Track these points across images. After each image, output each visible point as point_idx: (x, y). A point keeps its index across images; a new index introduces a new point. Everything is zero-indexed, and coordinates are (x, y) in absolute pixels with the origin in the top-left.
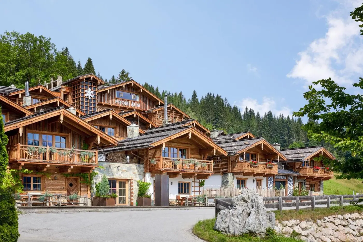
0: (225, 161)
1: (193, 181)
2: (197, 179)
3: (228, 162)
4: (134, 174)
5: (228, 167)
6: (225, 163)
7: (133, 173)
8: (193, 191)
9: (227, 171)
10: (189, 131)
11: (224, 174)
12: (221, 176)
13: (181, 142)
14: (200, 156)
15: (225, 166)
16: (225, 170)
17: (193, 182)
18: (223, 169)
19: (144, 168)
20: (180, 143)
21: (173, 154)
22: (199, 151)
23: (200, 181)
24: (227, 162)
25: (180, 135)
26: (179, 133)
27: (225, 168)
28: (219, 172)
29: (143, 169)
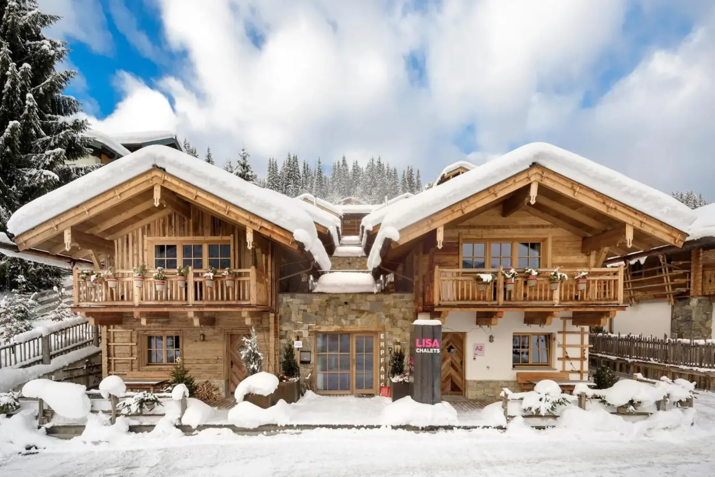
0: (681, 267)
1: (562, 330)
2: (573, 324)
3: (692, 269)
4: (388, 320)
5: (692, 281)
6: (681, 272)
7: (387, 316)
8: (559, 359)
9: (688, 292)
10: (529, 178)
11: (680, 299)
12: (670, 306)
13: (522, 223)
14: (585, 258)
15: (683, 281)
16: (684, 290)
17: (559, 332)
18: (674, 287)
19: (415, 301)
20: (518, 227)
21: (499, 259)
22: (579, 244)
23: (582, 329)
24: (690, 268)
25: (496, 195)
26: (492, 191)
27: (683, 286)
28: (664, 296)
29: (410, 305)
